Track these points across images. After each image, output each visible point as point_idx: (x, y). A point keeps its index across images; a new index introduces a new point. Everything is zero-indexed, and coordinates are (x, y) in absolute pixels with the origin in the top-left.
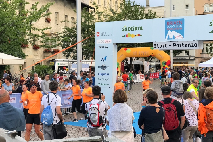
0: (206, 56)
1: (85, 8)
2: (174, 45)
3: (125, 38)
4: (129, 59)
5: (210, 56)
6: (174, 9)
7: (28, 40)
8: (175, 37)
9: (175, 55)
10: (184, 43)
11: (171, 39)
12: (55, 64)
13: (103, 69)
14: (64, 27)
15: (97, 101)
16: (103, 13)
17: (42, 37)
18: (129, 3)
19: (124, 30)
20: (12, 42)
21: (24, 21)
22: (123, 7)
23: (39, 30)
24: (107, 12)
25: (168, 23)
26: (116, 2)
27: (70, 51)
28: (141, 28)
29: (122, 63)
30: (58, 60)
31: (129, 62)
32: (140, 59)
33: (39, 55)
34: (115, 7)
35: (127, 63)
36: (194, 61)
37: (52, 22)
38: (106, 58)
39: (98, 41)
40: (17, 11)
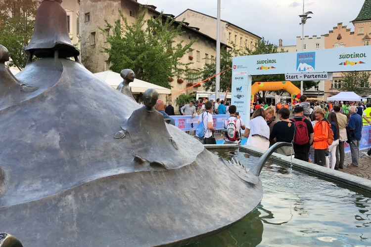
0: (334, 91)
1: (223, 47)
2: (305, 76)
3: (259, 70)
4: (262, 93)
5: (338, 91)
6: (305, 48)
7: (174, 73)
8: (306, 68)
9: (305, 90)
10: (315, 74)
11: (302, 71)
12: (196, 95)
13: (239, 98)
14: (204, 64)
15: (233, 118)
16: (240, 51)
17: (186, 71)
18: (263, 43)
19: (259, 63)
20: (161, 75)
21: (171, 57)
22: (257, 46)
23: (184, 65)
24: (243, 50)
25: (300, 56)
26: (251, 42)
27: (209, 84)
28: (274, 61)
29: (255, 96)
30: (199, 92)
31: (262, 96)
32: (271, 93)
33: (183, 88)
34: (250, 46)
35: (260, 96)
36: (323, 96)
37: (194, 60)
38: (241, 88)
39: (235, 73)
40: (165, 48)
